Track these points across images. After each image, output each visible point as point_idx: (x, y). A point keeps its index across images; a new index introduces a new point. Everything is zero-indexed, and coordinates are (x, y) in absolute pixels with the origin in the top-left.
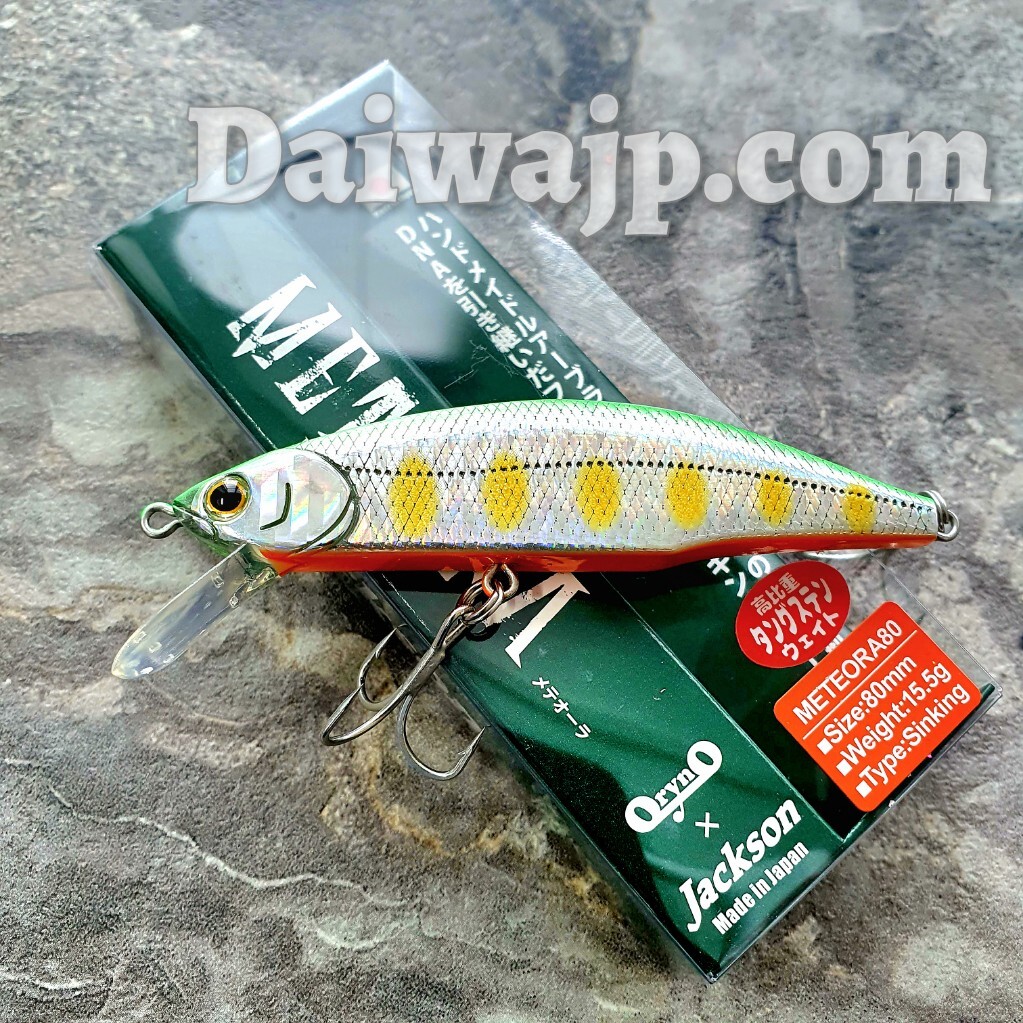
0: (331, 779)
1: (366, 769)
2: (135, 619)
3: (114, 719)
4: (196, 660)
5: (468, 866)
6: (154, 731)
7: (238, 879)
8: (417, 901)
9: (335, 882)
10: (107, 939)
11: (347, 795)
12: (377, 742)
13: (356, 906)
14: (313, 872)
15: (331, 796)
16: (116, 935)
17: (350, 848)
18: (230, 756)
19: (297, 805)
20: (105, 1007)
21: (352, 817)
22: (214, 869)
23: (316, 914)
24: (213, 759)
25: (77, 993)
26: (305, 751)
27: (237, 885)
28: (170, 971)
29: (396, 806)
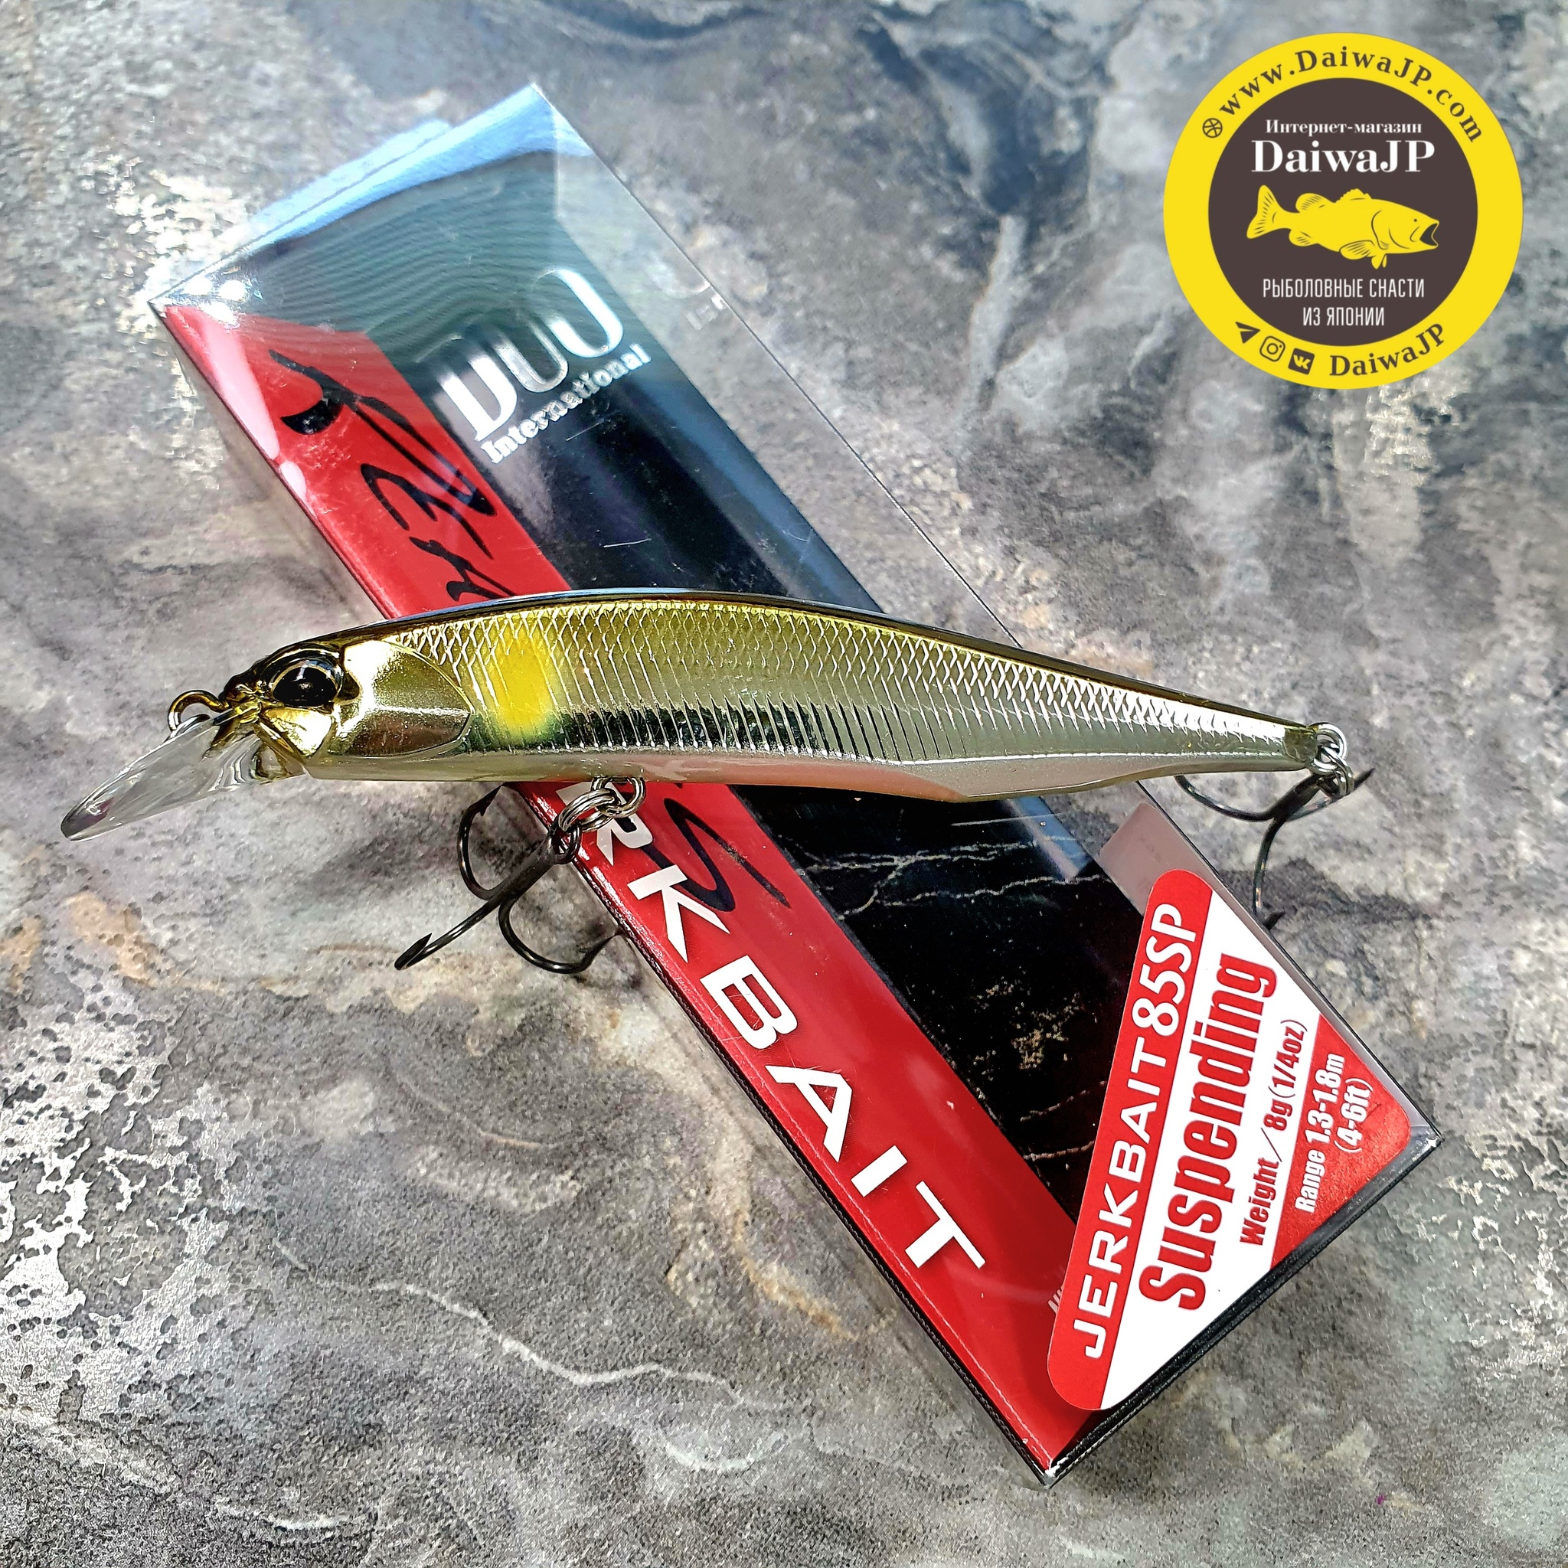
0: (680, 1226)
1: (728, 1212)
2: (389, 993)
3: (362, 1141)
4: (479, 1054)
5: (878, 1351)
6: (422, 1158)
7: (550, 1373)
8: (807, 1402)
9: (689, 1376)
10: (368, 1458)
11: (703, 1249)
12: (744, 1174)
13: (720, 1410)
14: (658, 1362)
15: (679, 1252)
16: (379, 1452)
17: (710, 1325)
18: (533, 1195)
19: (631, 1266)
20: (369, 1556)
21: (711, 1283)
22: (514, 1358)
23: (665, 1422)
24: (508, 1198)
25: (329, 1535)
26: (640, 1185)
27: (549, 1381)
28: (459, 1504)
29: (774, 1267)
